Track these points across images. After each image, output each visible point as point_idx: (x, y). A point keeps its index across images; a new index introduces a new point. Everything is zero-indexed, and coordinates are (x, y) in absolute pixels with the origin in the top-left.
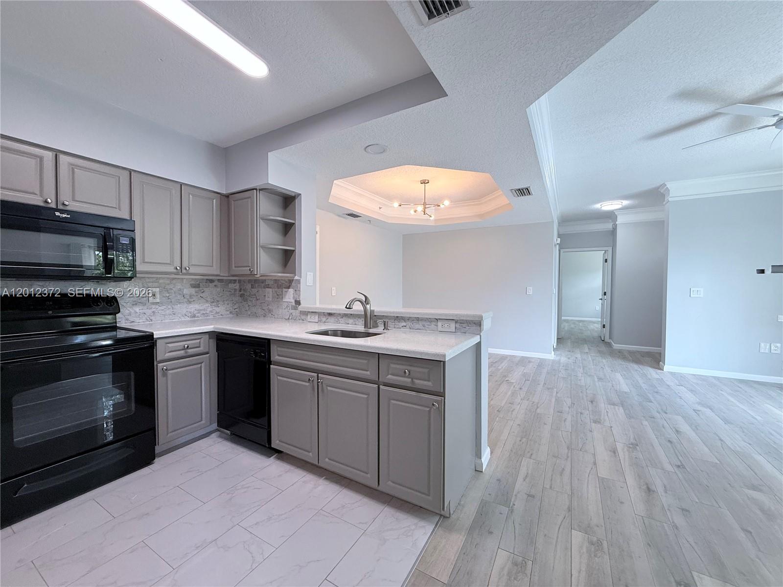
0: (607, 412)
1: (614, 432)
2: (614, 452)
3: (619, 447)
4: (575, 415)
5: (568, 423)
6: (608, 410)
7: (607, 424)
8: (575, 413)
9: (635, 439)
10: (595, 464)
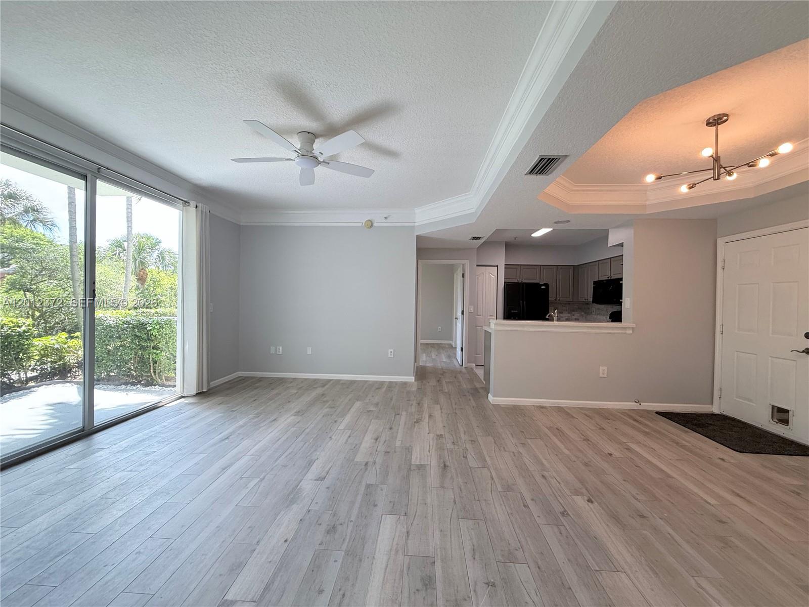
0: (429, 452)
1: (427, 429)
2: (430, 416)
3: (427, 420)
4: (459, 439)
5: (462, 430)
6: (428, 453)
7: (432, 435)
8: (459, 442)
9: (415, 426)
10: (441, 409)
